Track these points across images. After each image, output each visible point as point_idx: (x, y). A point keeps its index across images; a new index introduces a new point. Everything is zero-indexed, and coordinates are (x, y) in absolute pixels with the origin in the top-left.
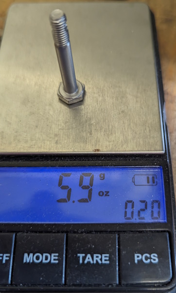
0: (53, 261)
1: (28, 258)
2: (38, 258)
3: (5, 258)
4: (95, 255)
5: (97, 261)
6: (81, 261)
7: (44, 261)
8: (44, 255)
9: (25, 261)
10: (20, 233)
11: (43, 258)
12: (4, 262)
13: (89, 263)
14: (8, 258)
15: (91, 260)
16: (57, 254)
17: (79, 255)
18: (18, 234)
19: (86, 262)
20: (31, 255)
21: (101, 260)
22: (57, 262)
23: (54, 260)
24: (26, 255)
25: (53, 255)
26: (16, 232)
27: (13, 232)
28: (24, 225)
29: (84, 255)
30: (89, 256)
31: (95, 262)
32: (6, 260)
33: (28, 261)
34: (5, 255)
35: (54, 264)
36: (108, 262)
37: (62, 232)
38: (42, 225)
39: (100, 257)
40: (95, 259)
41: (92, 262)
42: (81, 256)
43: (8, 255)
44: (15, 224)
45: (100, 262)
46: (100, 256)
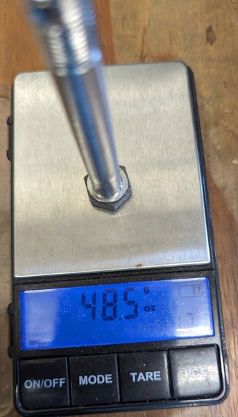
0: (107, 382)
1: (83, 381)
2: (92, 380)
3: (61, 383)
4: (147, 373)
5: (149, 378)
6: (134, 380)
7: (99, 382)
8: (98, 376)
9: (80, 384)
10: (72, 357)
11: (98, 379)
12: (61, 385)
13: (142, 380)
14: (64, 382)
15: (143, 378)
16: (111, 375)
17: (131, 374)
18: (70, 358)
19: (139, 380)
20: (86, 377)
21: (153, 377)
22: (111, 382)
23: (108, 380)
24: (81, 378)
25: (106, 376)
26: (68, 357)
27: (65, 356)
28: (75, 348)
29: (136, 374)
30: (141, 374)
31: (147, 379)
32: (63, 384)
33: (84, 383)
34: (61, 380)
35: (108, 384)
36: (160, 379)
37: (113, 353)
38: (92, 347)
39: (152, 375)
40: (147, 376)
41: (144, 380)
42: (134, 374)
43: (64, 379)
44: (65, 349)
45: (152, 379)
46: (151, 373)
